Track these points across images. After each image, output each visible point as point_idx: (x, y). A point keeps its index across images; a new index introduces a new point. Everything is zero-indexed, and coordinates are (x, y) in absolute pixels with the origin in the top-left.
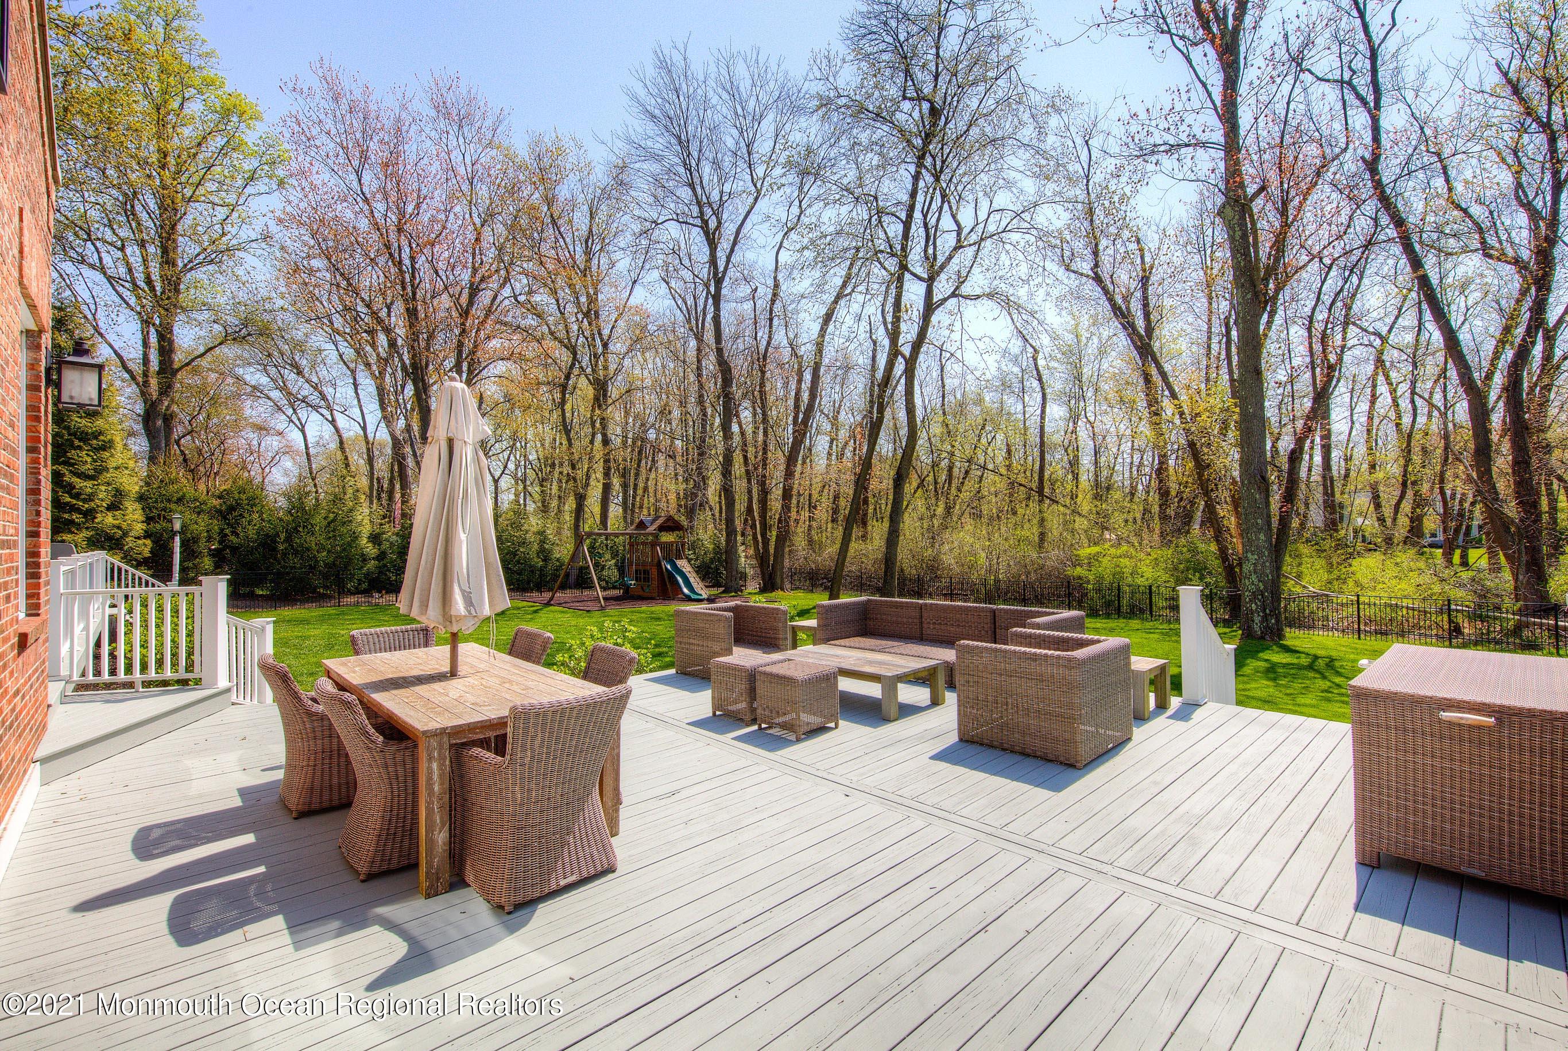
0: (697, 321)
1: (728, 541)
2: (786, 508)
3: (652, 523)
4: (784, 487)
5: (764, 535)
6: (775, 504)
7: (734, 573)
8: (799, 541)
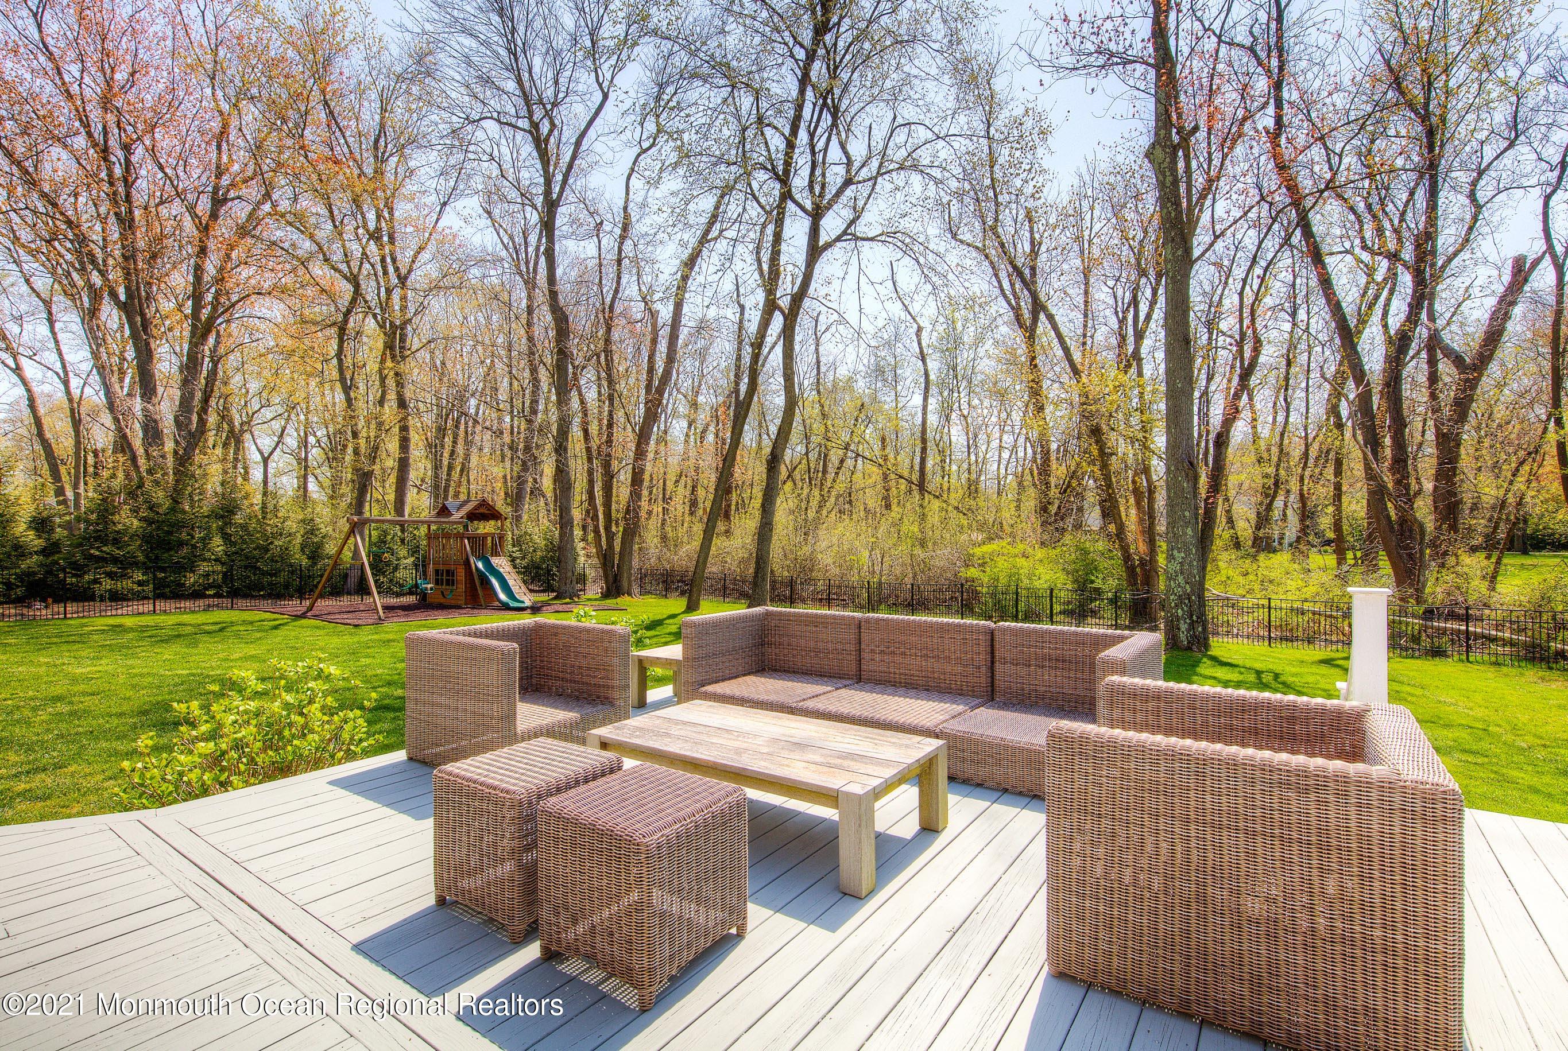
0: (527, 263)
1: (562, 535)
2: (635, 497)
3: (458, 509)
4: (634, 469)
5: (607, 528)
6: (622, 492)
7: (570, 574)
8: (650, 537)
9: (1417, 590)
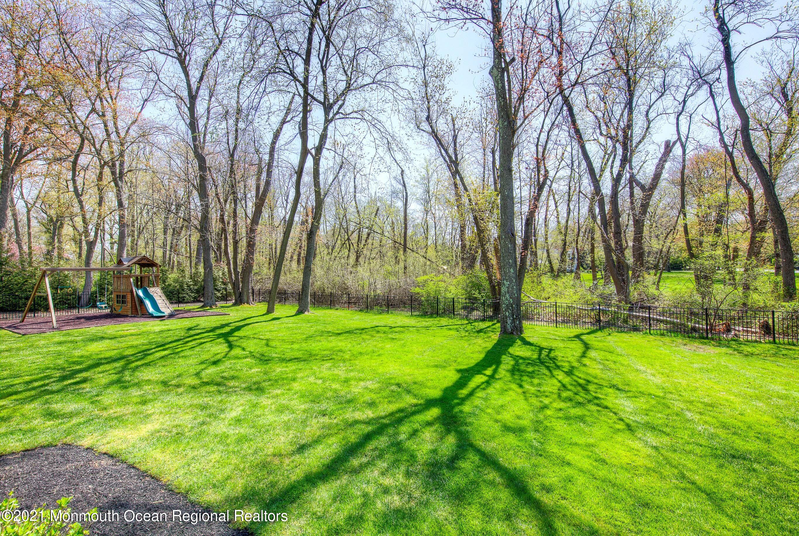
1: (205, 273)
2: (249, 253)
3: (129, 261)
5: (235, 269)
7: (210, 294)
9: (625, 297)
